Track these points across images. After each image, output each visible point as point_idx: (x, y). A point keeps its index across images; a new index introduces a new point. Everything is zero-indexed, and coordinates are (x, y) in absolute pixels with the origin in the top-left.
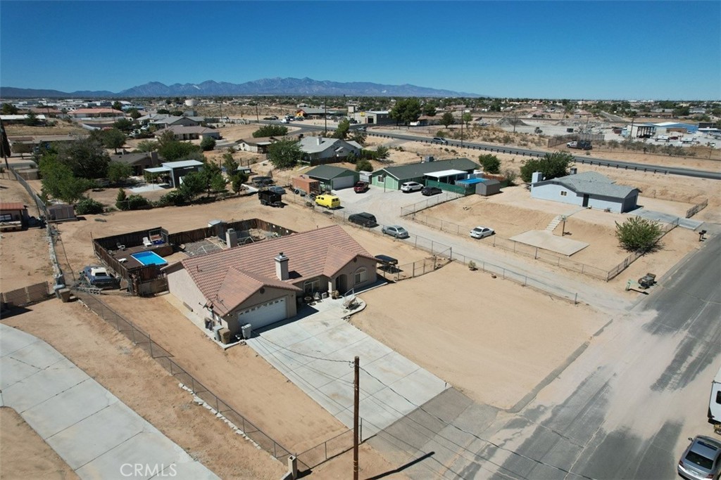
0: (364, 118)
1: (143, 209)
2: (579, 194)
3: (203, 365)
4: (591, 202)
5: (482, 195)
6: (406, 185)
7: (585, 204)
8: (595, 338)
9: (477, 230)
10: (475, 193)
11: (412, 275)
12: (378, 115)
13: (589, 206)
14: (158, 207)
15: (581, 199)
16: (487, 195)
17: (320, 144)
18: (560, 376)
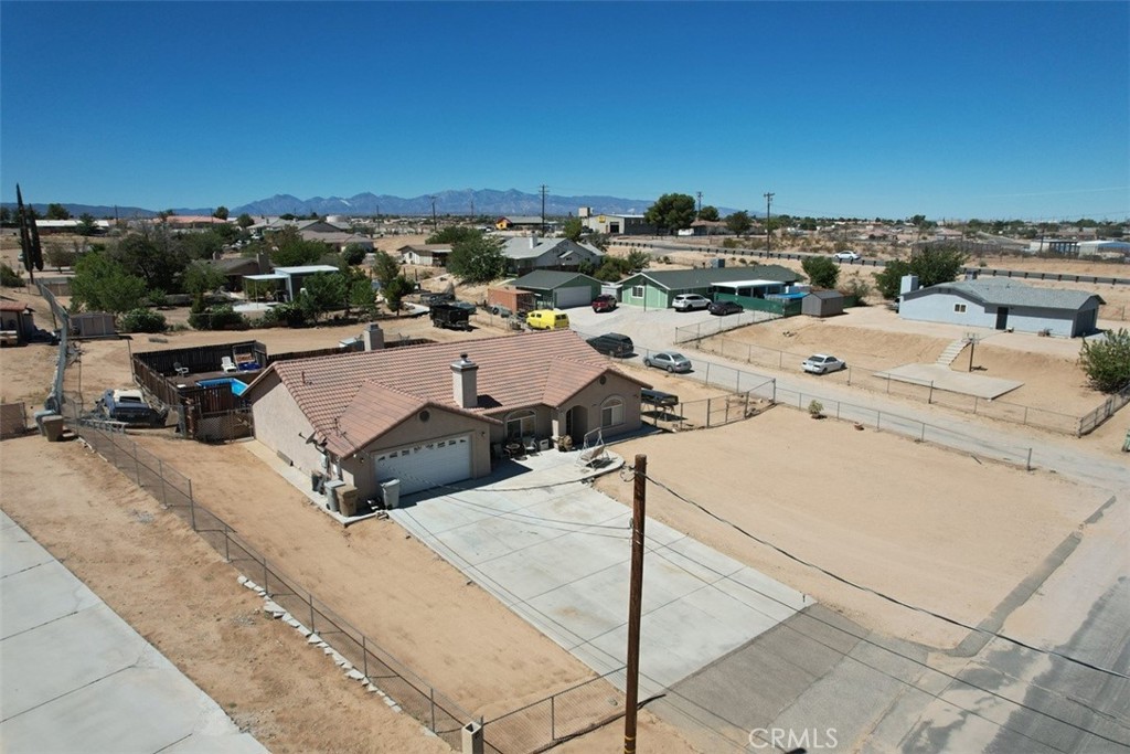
0: (605, 225)
1: (233, 330)
2: (989, 308)
3: (296, 549)
4: (1012, 320)
5: (813, 316)
6: (681, 298)
7: (1001, 325)
8: (1090, 526)
9: (814, 359)
10: (800, 314)
11: (706, 424)
12: (626, 219)
13: (1008, 328)
14: (259, 328)
15: (994, 317)
16: (822, 316)
17: (534, 246)
18: (1041, 590)
